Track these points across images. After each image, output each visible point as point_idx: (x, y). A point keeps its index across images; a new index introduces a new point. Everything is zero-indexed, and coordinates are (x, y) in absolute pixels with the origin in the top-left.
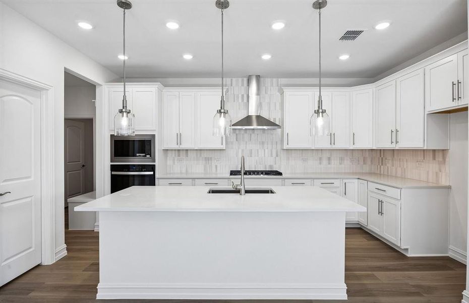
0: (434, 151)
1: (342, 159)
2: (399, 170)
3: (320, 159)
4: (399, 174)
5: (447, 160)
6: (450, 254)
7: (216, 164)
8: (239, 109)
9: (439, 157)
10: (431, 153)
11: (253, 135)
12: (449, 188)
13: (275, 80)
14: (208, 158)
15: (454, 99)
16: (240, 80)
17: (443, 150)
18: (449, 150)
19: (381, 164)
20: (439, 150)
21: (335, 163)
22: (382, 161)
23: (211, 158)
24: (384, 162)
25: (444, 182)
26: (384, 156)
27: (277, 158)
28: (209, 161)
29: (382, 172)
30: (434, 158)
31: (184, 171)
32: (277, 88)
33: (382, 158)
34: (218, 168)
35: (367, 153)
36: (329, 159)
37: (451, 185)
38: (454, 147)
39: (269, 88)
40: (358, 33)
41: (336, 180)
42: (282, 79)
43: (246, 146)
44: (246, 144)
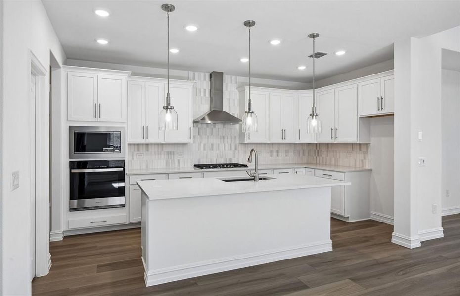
0: (360, 144)
1: (287, 152)
2: (333, 159)
3: (271, 152)
4: (333, 162)
5: (369, 151)
6: (372, 217)
7: (179, 158)
8: (201, 103)
9: (364, 149)
10: (358, 146)
11: (214, 129)
12: (371, 170)
13: (234, 77)
14: (170, 152)
15: (379, 109)
16: (202, 74)
17: (367, 144)
18: (371, 144)
19: (316, 155)
20: (364, 144)
21: (282, 154)
22: (318, 153)
23: (173, 152)
24: (319, 154)
25: (367, 167)
26: (319, 149)
27: (236, 152)
28: (171, 155)
29: (318, 163)
30: (360, 150)
31: (144, 167)
32: (236, 85)
33: (318, 151)
34: (181, 163)
35: (306, 146)
36: (278, 152)
37: (372, 168)
38: (373, 141)
39: (229, 84)
40: (323, 54)
41: (290, 169)
42: (240, 77)
43: (208, 141)
44: (208, 138)
